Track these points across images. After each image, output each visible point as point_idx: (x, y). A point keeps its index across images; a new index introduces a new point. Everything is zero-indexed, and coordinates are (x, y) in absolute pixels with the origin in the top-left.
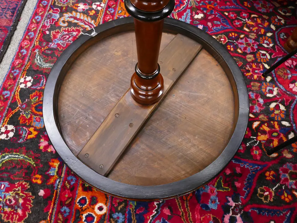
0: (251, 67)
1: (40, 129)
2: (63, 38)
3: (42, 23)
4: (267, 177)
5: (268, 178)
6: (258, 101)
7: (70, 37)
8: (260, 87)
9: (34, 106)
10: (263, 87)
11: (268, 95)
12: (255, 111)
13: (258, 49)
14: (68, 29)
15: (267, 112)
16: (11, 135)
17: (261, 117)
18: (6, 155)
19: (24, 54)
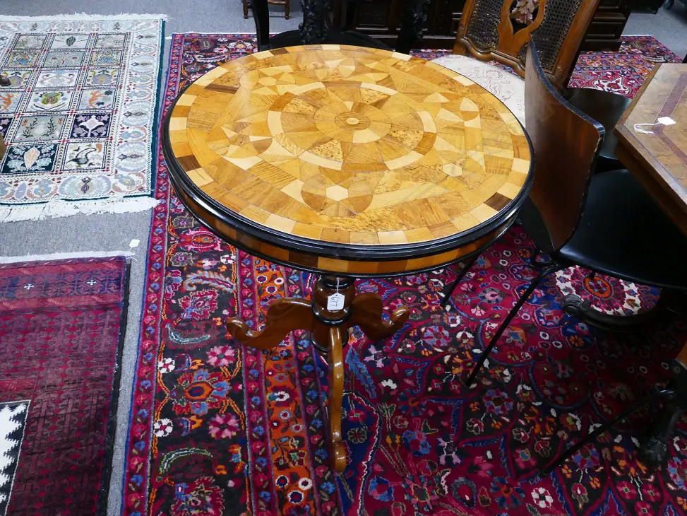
0: (426, 299)
1: (204, 415)
2: (196, 305)
3: (163, 290)
4: (471, 409)
5: (473, 410)
6: (443, 334)
7: (205, 302)
8: (441, 318)
9: (187, 391)
10: (444, 318)
11: (452, 325)
12: (442, 345)
13: (429, 279)
14: (199, 293)
15: (455, 343)
16: (169, 430)
17: (450, 349)
18: (171, 454)
19: (152, 332)
